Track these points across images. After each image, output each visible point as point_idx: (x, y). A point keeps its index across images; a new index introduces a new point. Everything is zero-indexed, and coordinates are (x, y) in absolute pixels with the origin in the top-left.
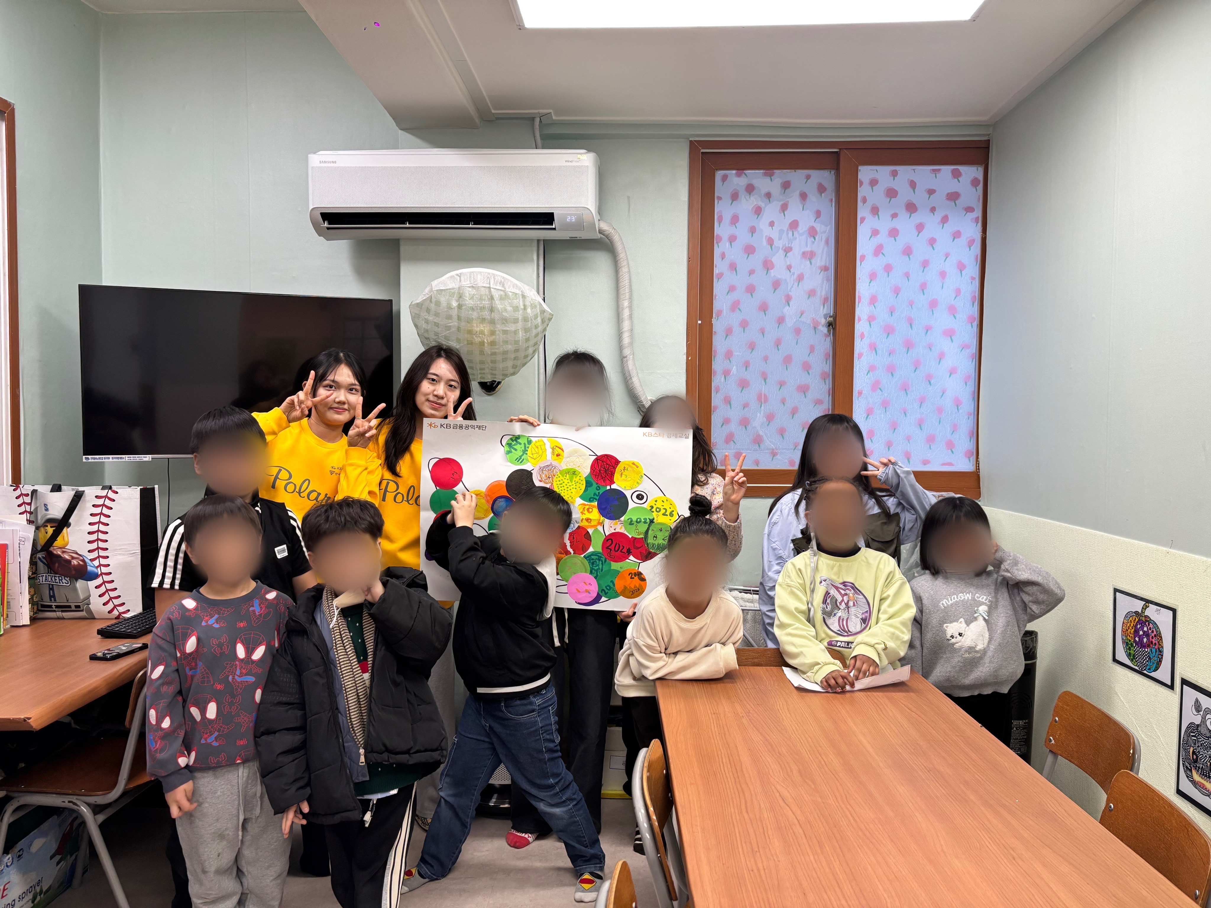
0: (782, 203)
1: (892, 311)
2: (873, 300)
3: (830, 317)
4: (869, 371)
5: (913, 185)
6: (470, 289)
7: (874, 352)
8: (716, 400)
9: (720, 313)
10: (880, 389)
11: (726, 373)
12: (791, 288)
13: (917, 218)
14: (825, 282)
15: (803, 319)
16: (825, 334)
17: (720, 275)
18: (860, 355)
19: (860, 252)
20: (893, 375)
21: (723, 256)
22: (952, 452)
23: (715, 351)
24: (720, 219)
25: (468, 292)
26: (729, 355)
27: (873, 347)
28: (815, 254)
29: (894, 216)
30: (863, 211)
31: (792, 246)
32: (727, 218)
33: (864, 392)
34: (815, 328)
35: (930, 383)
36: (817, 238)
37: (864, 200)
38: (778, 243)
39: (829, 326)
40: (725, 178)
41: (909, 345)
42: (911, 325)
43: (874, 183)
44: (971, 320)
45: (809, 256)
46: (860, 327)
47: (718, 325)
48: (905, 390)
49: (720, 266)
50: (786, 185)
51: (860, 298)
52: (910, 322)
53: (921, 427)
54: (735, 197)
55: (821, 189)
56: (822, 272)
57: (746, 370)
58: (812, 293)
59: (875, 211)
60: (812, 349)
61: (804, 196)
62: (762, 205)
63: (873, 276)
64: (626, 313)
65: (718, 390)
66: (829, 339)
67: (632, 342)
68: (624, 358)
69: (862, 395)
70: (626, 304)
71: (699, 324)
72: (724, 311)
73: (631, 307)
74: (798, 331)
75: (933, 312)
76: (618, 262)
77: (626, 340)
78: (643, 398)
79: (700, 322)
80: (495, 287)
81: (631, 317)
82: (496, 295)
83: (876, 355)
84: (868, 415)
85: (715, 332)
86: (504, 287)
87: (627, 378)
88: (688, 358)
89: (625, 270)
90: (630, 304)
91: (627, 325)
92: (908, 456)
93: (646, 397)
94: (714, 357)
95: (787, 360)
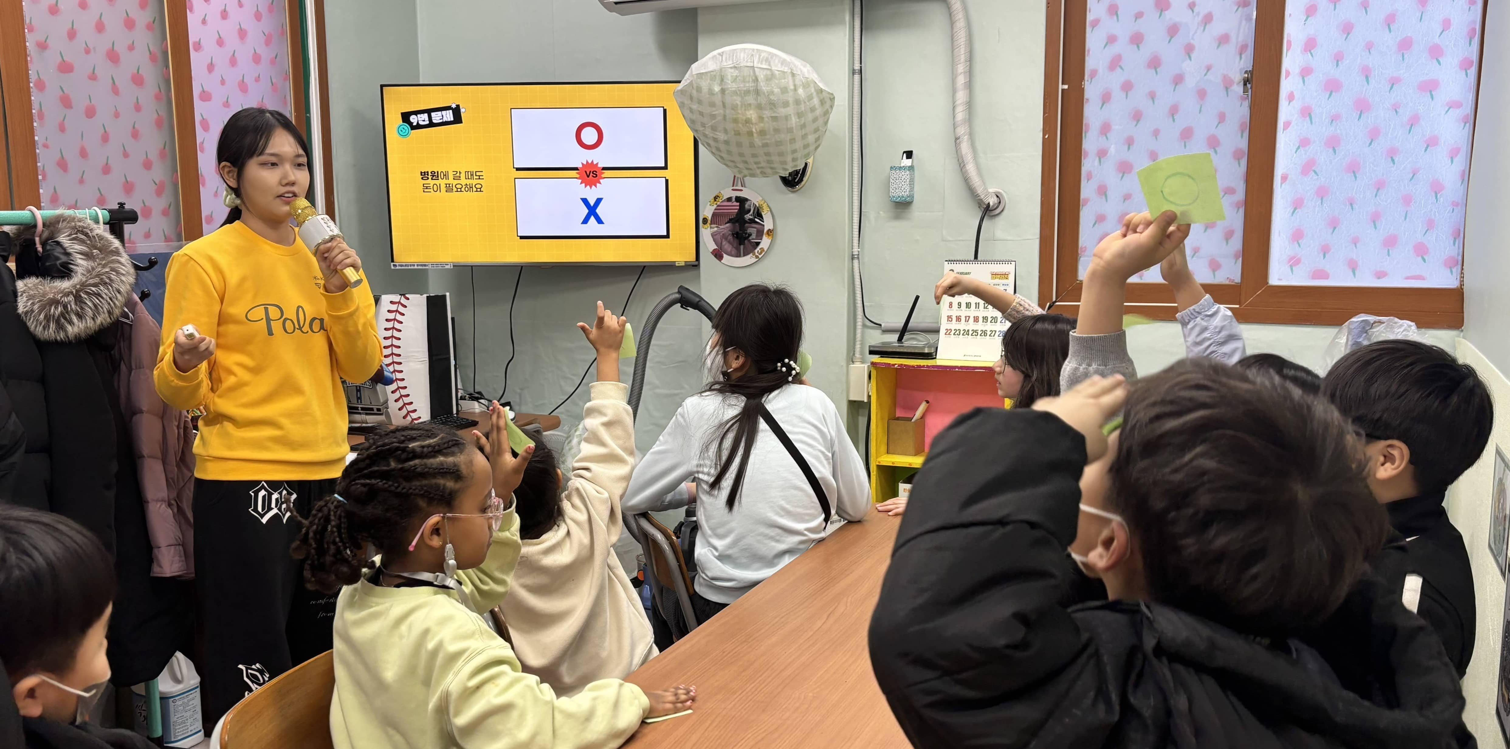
1: (1338, 58)
2: (1310, 45)
3: (1246, 72)
4: (1299, 147)
6: (732, 70)
7: (1308, 118)
8: (1087, 190)
9: (1094, 73)
10: (1316, 173)
11: (1102, 154)
12: (1193, 35)
14: (1244, 23)
15: (1210, 76)
16: (1241, 96)
17: (1096, 23)
18: (1287, 125)
20: (1335, 152)
22: (1424, 260)
23: (1088, 126)
25: (730, 74)
26: (1105, 129)
27: (1306, 112)
33: (1290, 176)
34: (1227, 89)
35: (1393, 160)
39: (1245, 84)
41: (1362, 107)
42: (1367, 77)
44: (1465, 65)
46: (1289, 84)
47: (1092, 90)
48: (1354, 172)
49: (1095, 10)
51: (1289, 43)
52: (1366, 73)
53: (1375, 225)
56: (1240, 9)
57: (1129, 148)
58: (1224, 39)
60: (1222, 118)
63: (1311, 10)
64: (961, 80)
65: (1089, 177)
66: (1246, 104)
67: (969, 119)
68: (957, 139)
69: (1287, 182)
70: (961, 68)
71: (1063, 90)
72: (1100, 71)
73: (970, 73)
74: (1202, 94)
75: (1403, 56)
76: (952, 14)
77: (960, 116)
78: (980, 191)
79: (1066, 87)
80: (760, 66)
81: (970, 86)
82: (761, 75)
83: (1311, 123)
84: (1295, 209)
85: (1087, 99)
86: (770, 65)
87: (961, 165)
88: (1044, 135)
89: (960, 24)
90: (968, 68)
91: (961, 96)
92: (1353, 266)
93: (986, 189)
94: (1085, 132)
95: (1187, 134)
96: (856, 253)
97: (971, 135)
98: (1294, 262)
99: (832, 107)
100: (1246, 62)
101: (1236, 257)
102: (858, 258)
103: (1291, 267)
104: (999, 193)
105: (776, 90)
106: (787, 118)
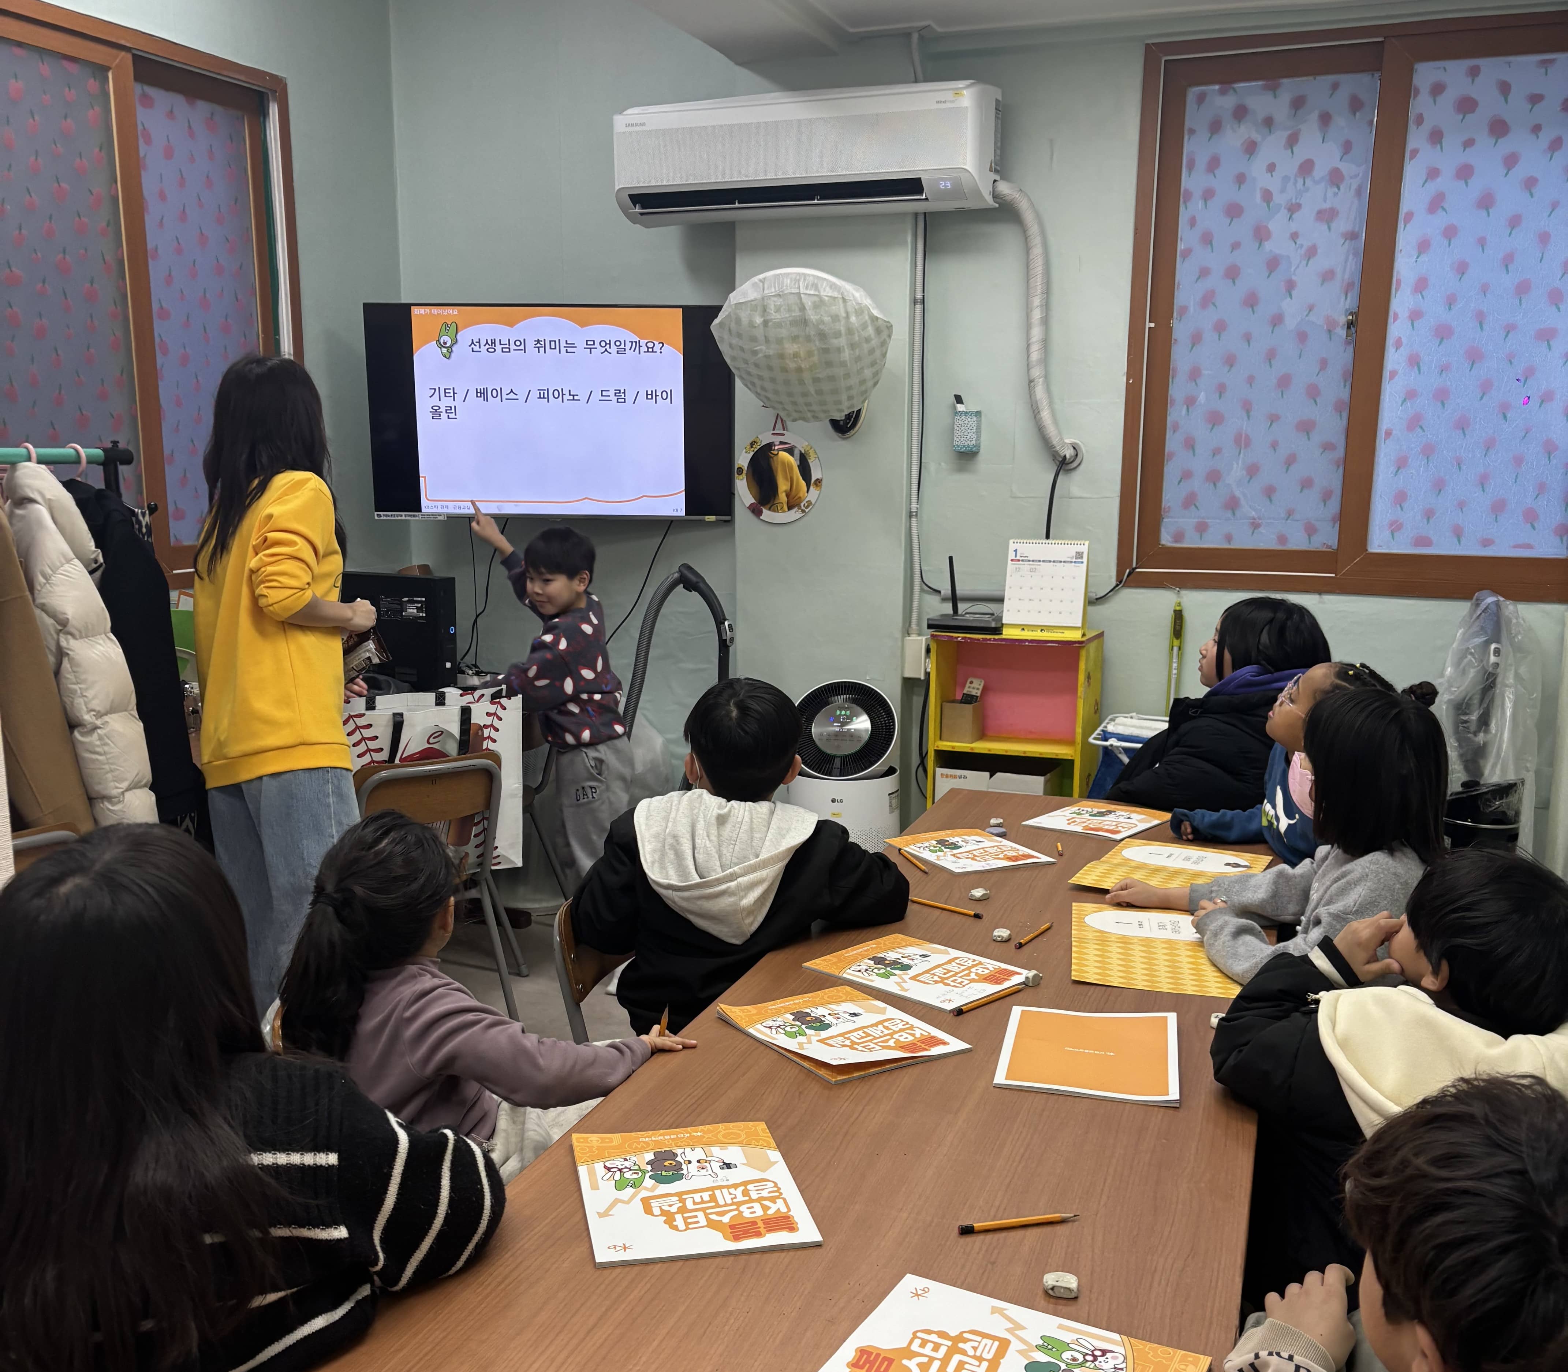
0: (1289, 132)
1: (1451, 301)
2: (1421, 286)
3: (1351, 314)
4: (1405, 400)
5: (1505, 88)
6: (776, 299)
7: (1416, 368)
8: (1173, 443)
9: (1184, 310)
10: (1421, 427)
11: (1190, 402)
12: (1294, 271)
13: (1506, 145)
14: (1351, 257)
15: (1312, 317)
16: (1345, 342)
17: (1187, 253)
18: (1393, 374)
19: (1404, 208)
20: (1443, 405)
21: (1193, 222)
22: (1534, 528)
23: (1175, 369)
24: (1191, 166)
25: (774, 303)
26: (1195, 375)
27: (1414, 361)
28: (1338, 212)
29: (1469, 143)
30: (1416, 139)
31: (1301, 202)
32: (1201, 162)
33: (1394, 432)
34: (1330, 331)
35: (1505, 417)
36: (1342, 187)
37: (1420, 120)
38: (1279, 199)
39: (1349, 328)
40: (1201, 98)
41: (1474, 356)
42: (1481, 324)
43: (1438, 89)
45: (1327, 216)
46: (1396, 329)
47: (1181, 330)
48: (1463, 429)
49: (1187, 238)
50: (1298, 103)
51: (1399, 282)
52: (1480, 318)
53: (1483, 487)
54: (1216, 127)
55: (1356, 105)
56: (1347, 241)
57: (1220, 397)
58: (1328, 276)
59: (1436, 137)
60: (1324, 364)
61: (1325, 119)
62: (1256, 136)
63: (1423, 246)
64: (1037, 315)
65: (1176, 428)
66: (1350, 349)
67: (1045, 358)
68: (1031, 381)
69: (1391, 437)
70: (1037, 301)
71: (1150, 328)
72: (1192, 309)
73: (1047, 306)
74: (1302, 337)
75: (1520, 301)
76: (1028, 240)
77: (1035, 356)
78: (1055, 441)
79: (1152, 325)
80: (808, 292)
81: (1046, 321)
82: (808, 303)
83: (1420, 373)
84: (1399, 469)
85: (1176, 340)
86: (819, 292)
87: (1035, 412)
88: (1128, 380)
89: (1037, 251)
90: (1044, 301)
91: (1037, 333)
92: (1458, 532)
93: (1062, 439)
94: (1173, 378)
95: (1284, 382)
96: (914, 510)
97: (1046, 377)
98: (1395, 527)
99: (890, 336)
100: (1350, 302)
101: (1334, 521)
102: (916, 516)
103: (1392, 533)
104: (1076, 444)
105: (827, 319)
106: (839, 350)
